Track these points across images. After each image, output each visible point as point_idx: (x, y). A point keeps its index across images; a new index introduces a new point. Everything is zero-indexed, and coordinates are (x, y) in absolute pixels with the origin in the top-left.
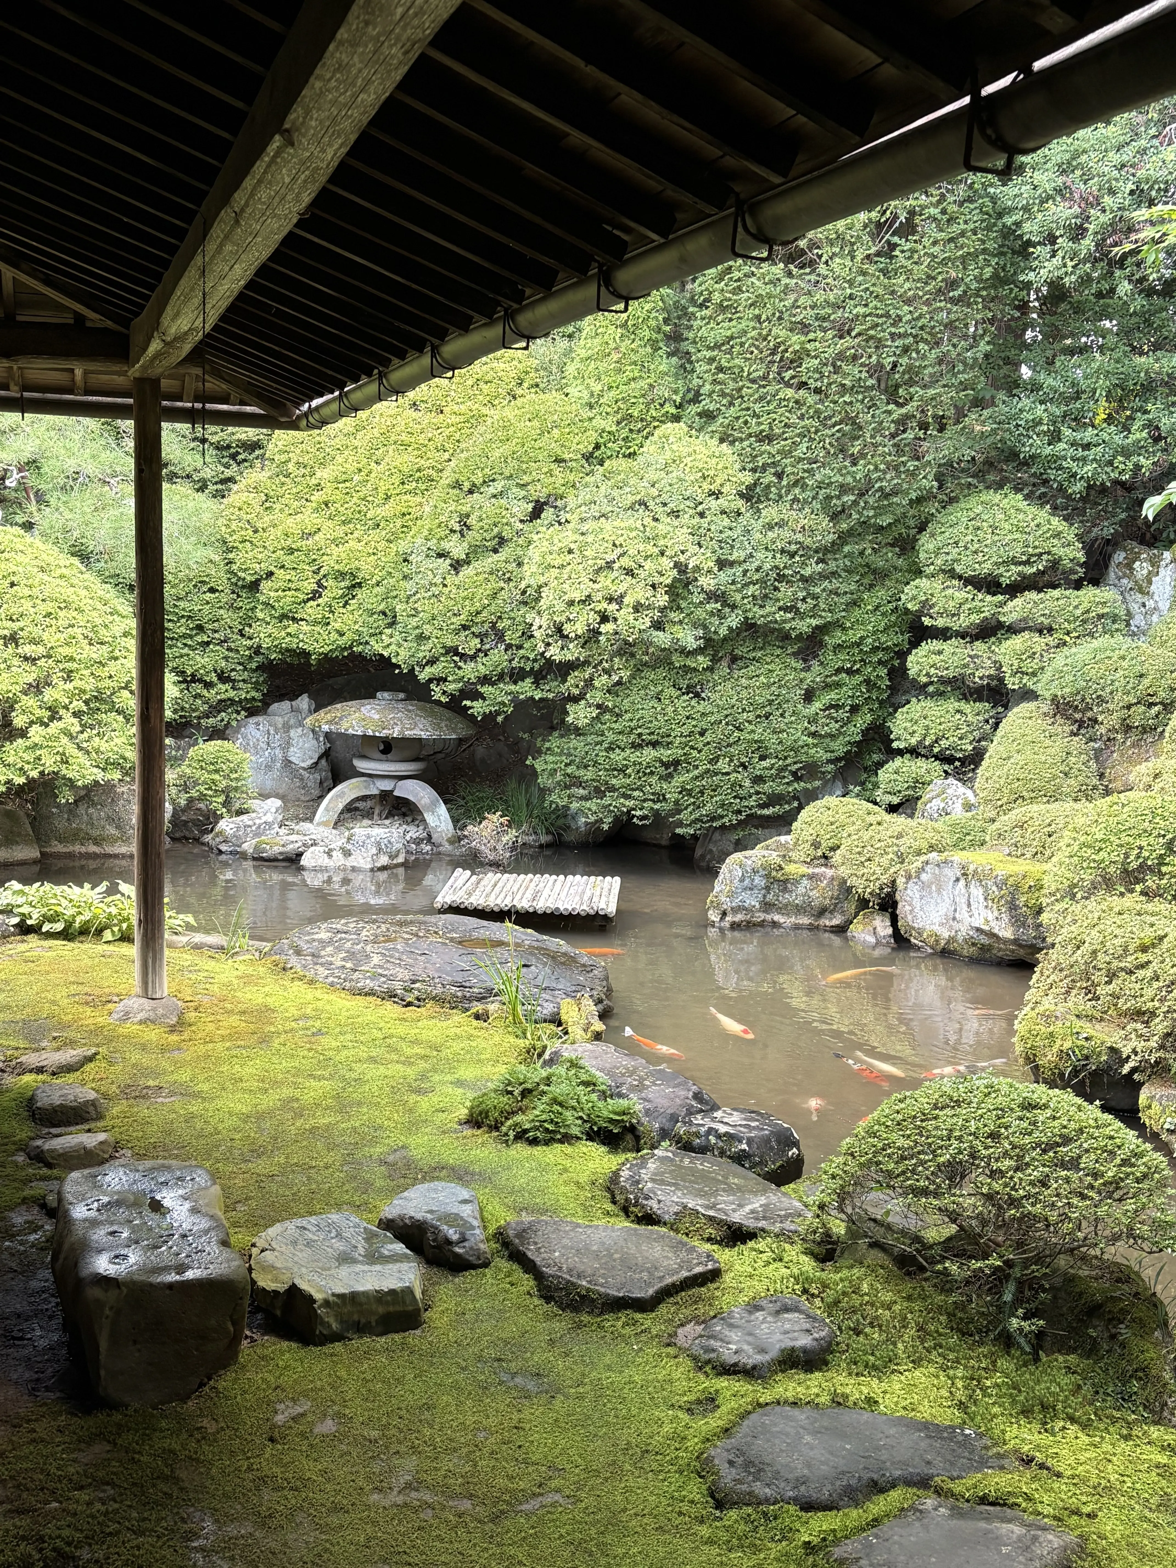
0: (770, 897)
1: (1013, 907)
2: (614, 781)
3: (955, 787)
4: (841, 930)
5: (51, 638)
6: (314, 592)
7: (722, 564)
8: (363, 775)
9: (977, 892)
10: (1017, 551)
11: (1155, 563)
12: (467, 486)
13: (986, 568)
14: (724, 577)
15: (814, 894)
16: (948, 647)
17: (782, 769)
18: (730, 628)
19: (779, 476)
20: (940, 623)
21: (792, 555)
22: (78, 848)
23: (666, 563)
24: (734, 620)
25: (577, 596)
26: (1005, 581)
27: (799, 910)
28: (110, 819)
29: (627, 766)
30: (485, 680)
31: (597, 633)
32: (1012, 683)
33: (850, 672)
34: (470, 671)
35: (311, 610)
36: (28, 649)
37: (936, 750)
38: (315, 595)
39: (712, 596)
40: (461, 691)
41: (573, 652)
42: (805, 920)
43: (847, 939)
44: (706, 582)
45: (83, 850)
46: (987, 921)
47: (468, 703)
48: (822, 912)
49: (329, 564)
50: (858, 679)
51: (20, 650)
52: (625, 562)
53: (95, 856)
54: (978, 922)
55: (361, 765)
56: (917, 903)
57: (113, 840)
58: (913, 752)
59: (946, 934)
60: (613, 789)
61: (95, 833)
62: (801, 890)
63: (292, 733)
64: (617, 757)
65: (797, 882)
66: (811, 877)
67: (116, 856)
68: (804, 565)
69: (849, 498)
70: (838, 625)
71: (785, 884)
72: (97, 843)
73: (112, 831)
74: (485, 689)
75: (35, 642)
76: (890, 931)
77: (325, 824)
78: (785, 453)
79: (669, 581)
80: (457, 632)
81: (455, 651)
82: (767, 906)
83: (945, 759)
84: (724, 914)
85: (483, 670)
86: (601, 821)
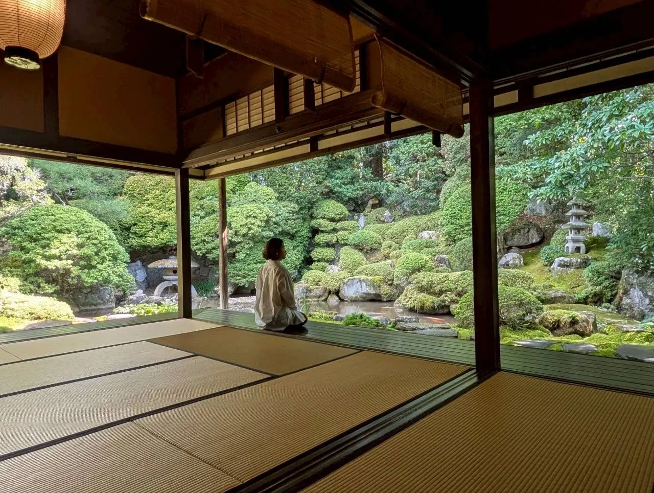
0: (307, 294)
1: (374, 286)
2: (250, 273)
3: (334, 267)
4: (326, 300)
5: (101, 238)
6: (152, 229)
7: (277, 215)
8: (167, 280)
9: (364, 284)
10: (338, 212)
11: (359, 216)
12: (200, 197)
13: (333, 216)
14: (277, 218)
15: (318, 292)
16: (325, 235)
17: (291, 267)
18: (279, 231)
19: (285, 194)
20: (323, 229)
21: (290, 213)
22: (89, 308)
23: (265, 215)
24: (280, 229)
25: (243, 224)
26: (336, 219)
27: (315, 297)
28: (99, 298)
29: (253, 269)
30: (214, 248)
31: (248, 233)
32: (341, 242)
33: (301, 243)
34: (209, 246)
35: (151, 234)
36: (94, 241)
37: (326, 259)
38: (151, 230)
39: (275, 223)
40: (206, 252)
41: (240, 239)
42: (316, 299)
43: (327, 302)
44: (274, 220)
45: (91, 308)
46: (367, 290)
47: (208, 255)
48: (320, 297)
49: (156, 220)
50: (302, 244)
51: (91, 242)
52: (255, 215)
53: (94, 310)
54: (364, 291)
55: (165, 277)
56: (346, 290)
57: (100, 304)
58: (319, 261)
59: (355, 296)
60: (249, 275)
61: (94, 302)
62: (314, 292)
63: (137, 272)
64: (251, 267)
65: (313, 290)
66: (316, 288)
67: (102, 309)
68: (293, 216)
69: (302, 200)
70: (298, 231)
71: (310, 291)
72: (95, 306)
73: (100, 301)
74: (214, 251)
75: (96, 239)
76: (338, 298)
77: (158, 295)
78: (286, 189)
79: (266, 219)
80: (205, 236)
81: (204, 241)
82: (307, 297)
83: (328, 261)
84: (298, 300)
85: (213, 246)
86: (245, 285)
